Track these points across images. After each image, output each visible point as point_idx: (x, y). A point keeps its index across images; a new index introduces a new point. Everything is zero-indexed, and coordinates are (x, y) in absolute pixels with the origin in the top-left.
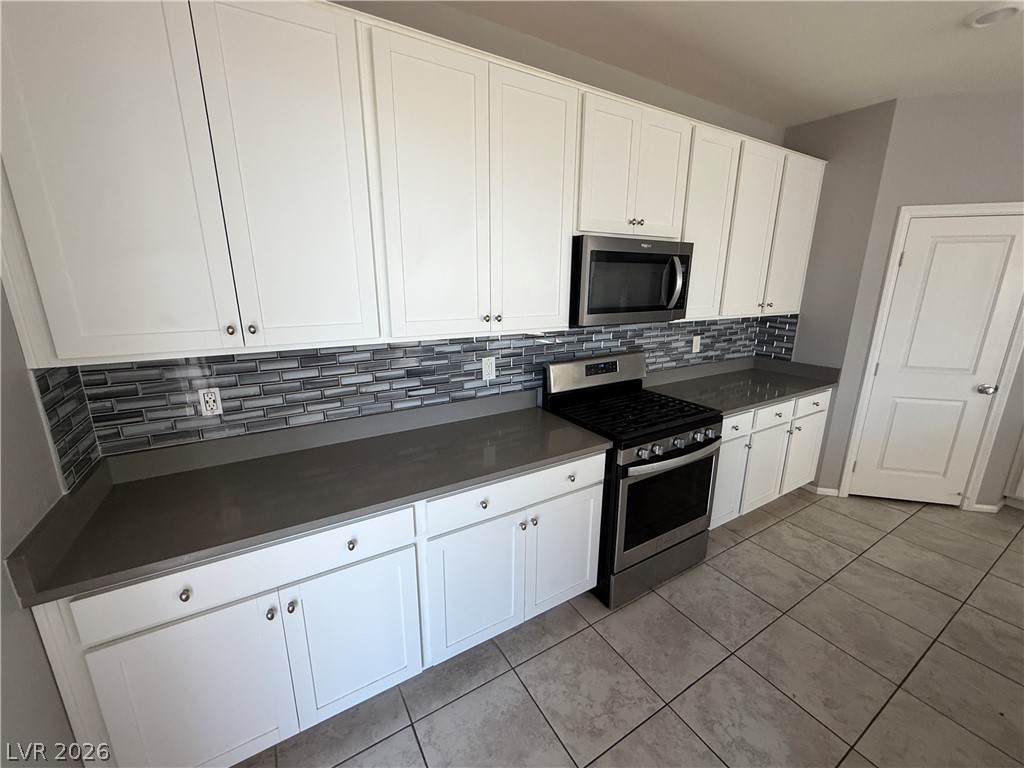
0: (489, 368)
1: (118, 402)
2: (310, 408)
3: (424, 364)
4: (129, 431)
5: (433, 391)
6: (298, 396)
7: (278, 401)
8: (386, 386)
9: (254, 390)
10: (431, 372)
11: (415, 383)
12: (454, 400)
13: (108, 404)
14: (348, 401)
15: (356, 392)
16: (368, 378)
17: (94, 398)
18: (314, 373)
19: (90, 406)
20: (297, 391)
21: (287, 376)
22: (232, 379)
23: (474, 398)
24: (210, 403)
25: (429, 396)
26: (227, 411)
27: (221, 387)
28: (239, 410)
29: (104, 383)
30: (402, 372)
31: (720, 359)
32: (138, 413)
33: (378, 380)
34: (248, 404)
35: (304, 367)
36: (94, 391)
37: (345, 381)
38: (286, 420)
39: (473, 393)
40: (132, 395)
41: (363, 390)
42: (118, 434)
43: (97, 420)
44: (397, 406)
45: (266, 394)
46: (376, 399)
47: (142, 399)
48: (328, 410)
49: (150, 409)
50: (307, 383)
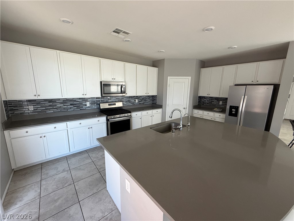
0: (88, 104)
1: (14, 107)
2: (50, 110)
3: (74, 103)
4: (16, 112)
5: (76, 108)
6: (48, 108)
7: (44, 108)
8: (66, 107)
9: (40, 106)
10: (76, 104)
11: (72, 106)
12: (81, 110)
13: (12, 108)
14: (58, 109)
15: (60, 108)
16: (62, 105)
17: (10, 107)
18: (52, 104)
19: (9, 108)
20: (48, 107)
21: (46, 104)
22: (35, 104)
23: (85, 109)
24: (31, 108)
25: (75, 109)
26: (34, 110)
27: (33, 106)
28: (37, 110)
29: (12, 104)
30: (69, 104)
31: (143, 104)
32: (17, 109)
33: (64, 105)
34: (38, 109)
35: (49, 103)
36: (10, 105)
37: (57, 105)
38: (46, 112)
39: (85, 108)
40: (16, 106)
41: (61, 107)
42: (14, 113)
43: (10, 110)
44: (68, 110)
45: (42, 107)
46: (64, 109)
47: (19, 107)
48: (54, 110)
49: (19, 109)
50: (50, 106)
